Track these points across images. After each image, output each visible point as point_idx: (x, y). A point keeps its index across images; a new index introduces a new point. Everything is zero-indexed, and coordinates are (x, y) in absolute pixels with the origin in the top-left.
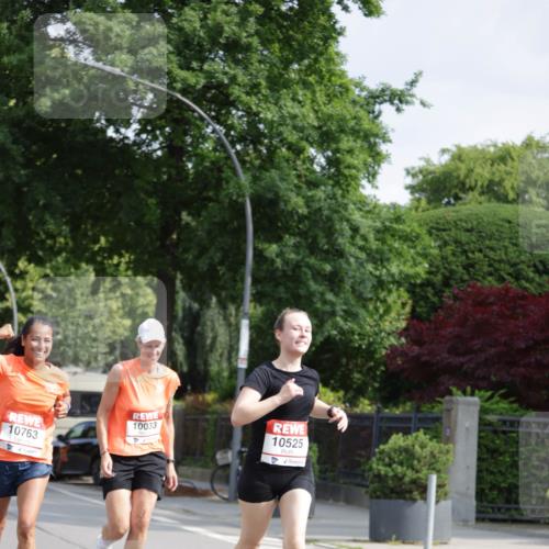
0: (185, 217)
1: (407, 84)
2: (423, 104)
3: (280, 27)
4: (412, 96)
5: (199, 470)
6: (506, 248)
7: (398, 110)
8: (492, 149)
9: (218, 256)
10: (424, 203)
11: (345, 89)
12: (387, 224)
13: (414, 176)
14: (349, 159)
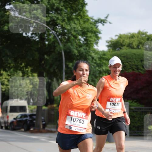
0: (46, 57)
1: (105, 18)
2: (110, 23)
3: (70, 4)
4: (107, 21)
5: (53, 126)
6: (134, 61)
7: (103, 25)
8: (129, 35)
9: (56, 67)
10: (111, 50)
11: (88, 20)
12: (102, 56)
13: (108, 43)
14: (90, 39)
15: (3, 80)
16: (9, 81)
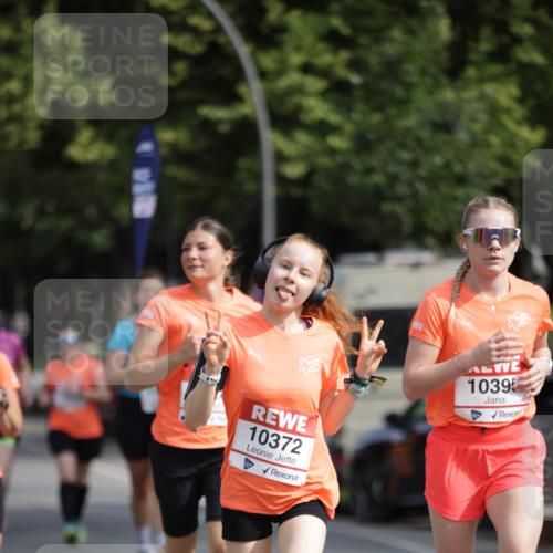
15: (283, 83)
16: (338, 91)
